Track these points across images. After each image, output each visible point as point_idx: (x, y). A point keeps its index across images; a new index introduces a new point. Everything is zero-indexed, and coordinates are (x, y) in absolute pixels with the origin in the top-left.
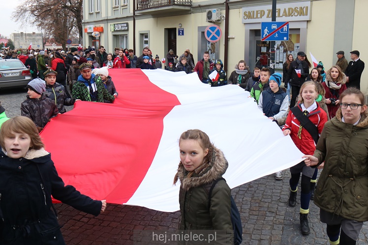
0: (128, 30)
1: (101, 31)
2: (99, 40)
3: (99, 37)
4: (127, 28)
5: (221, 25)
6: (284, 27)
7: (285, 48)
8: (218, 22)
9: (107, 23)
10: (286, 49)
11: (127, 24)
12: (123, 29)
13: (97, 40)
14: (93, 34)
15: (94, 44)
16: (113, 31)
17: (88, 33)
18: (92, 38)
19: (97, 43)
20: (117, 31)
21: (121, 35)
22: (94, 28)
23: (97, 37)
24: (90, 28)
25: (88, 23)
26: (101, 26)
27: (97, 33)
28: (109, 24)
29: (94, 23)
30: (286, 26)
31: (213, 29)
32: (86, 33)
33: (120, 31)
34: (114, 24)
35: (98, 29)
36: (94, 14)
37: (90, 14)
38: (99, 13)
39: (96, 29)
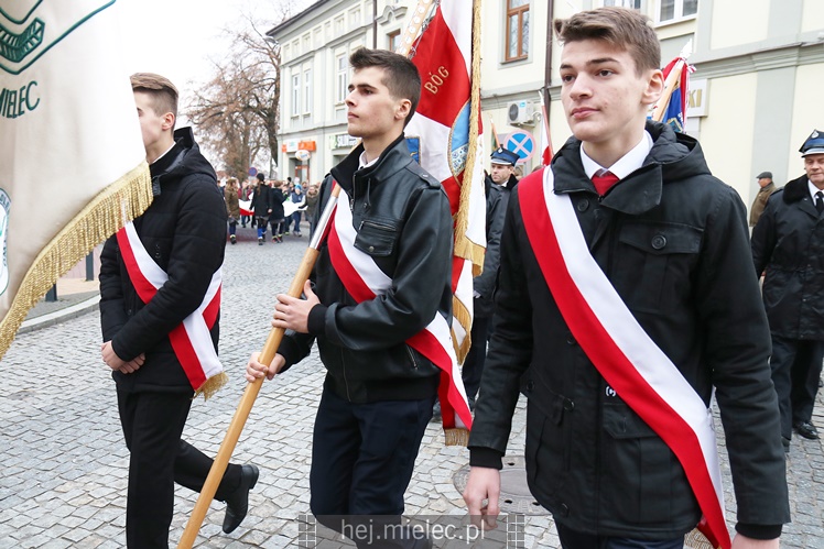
1: (312, 148)
2: (308, 166)
3: (309, 160)
5: (535, 130)
8: (529, 125)
9: (324, 133)
13: (305, 166)
14: (297, 156)
15: (298, 173)
16: (334, 147)
17: (289, 153)
18: (296, 162)
19: (304, 171)
20: (341, 148)
22: (300, 144)
23: (305, 159)
24: (292, 144)
25: (288, 134)
26: (313, 140)
27: (305, 152)
28: (327, 136)
29: (300, 135)
31: (518, 137)
32: (284, 154)
34: (337, 136)
35: (305, 144)
36: (301, 118)
37: (293, 118)
38: (309, 115)
39: (303, 146)
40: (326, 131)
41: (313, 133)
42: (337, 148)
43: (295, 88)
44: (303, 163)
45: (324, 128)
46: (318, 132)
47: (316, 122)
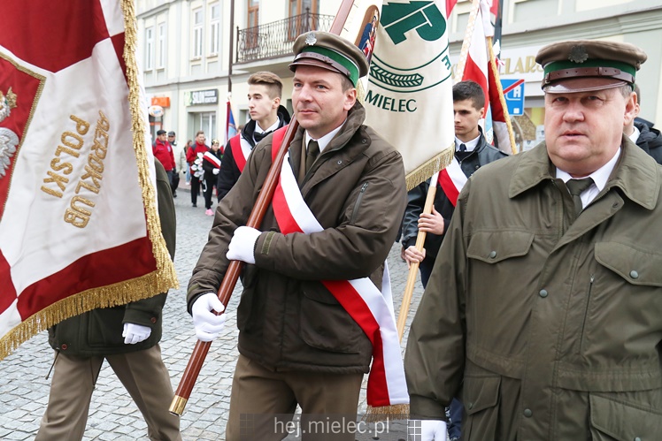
0: (216, 103)
1: (166, 104)
2: (161, 122)
3: (162, 116)
4: (215, 98)
6: (515, 89)
7: (518, 136)
9: (179, 89)
10: (520, 136)
11: (216, 91)
12: (208, 100)
13: (158, 122)
14: (150, 111)
16: (189, 104)
20: (196, 105)
21: (203, 113)
22: (153, 100)
23: (158, 116)
26: (167, 96)
27: (159, 108)
28: (182, 92)
29: (153, 90)
30: (518, 87)
33: (201, 105)
34: (192, 93)
35: (159, 100)
36: (155, 73)
37: (147, 73)
38: (162, 70)
39: (156, 102)
40: (181, 87)
41: (167, 88)
42: (192, 105)
43: (149, 41)
44: (156, 120)
45: (178, 84)
46: (172, 88)
47: (171, 77)
